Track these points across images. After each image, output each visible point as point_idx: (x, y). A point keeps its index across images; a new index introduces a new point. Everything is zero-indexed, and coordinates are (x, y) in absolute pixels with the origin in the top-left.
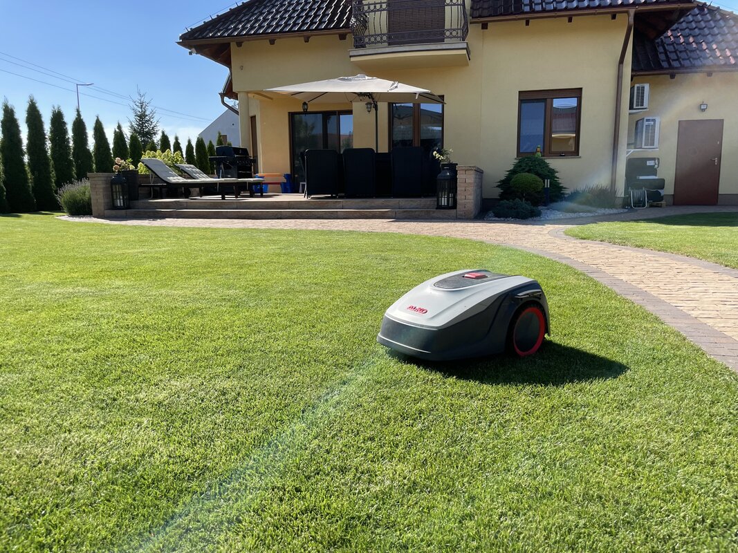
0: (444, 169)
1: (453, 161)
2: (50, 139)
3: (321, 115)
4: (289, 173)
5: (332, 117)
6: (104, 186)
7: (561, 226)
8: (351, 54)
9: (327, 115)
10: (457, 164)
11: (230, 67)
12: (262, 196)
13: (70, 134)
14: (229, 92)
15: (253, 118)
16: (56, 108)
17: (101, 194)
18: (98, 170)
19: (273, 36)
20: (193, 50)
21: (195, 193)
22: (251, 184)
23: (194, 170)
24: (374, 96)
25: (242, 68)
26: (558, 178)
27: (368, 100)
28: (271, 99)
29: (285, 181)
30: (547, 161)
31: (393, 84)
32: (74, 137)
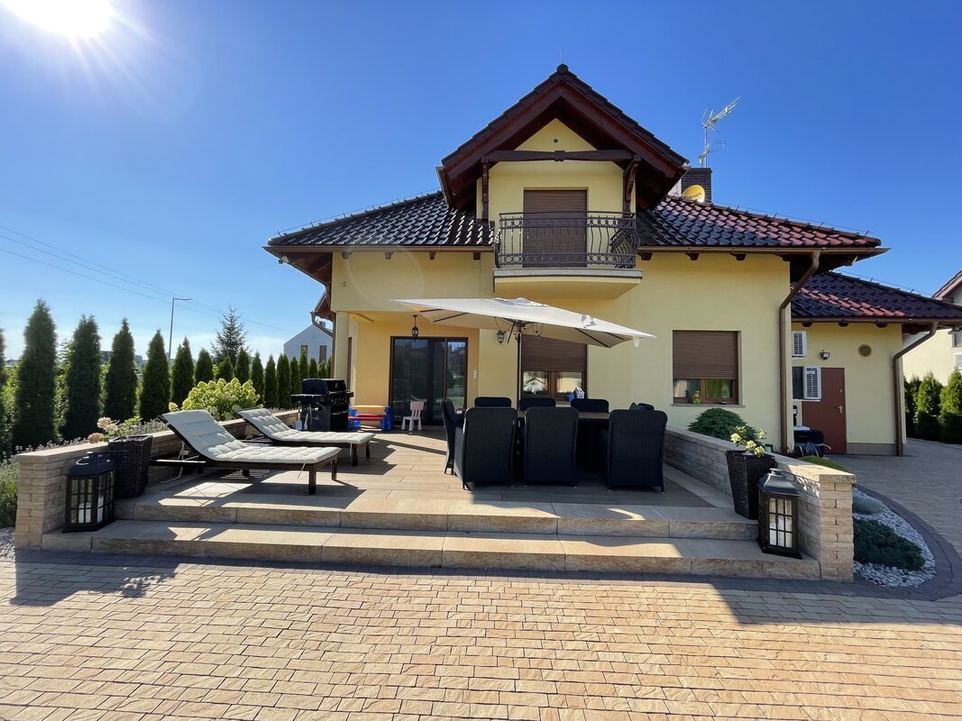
8: (497, 274)
9: (433, 342)
11: (328, 286)
14: (324, 310)
15: (350, 339)
19: (389, 249)
20: (285, 258)
25: (345, 284)
28: (372, 321)
29: (385, 416)
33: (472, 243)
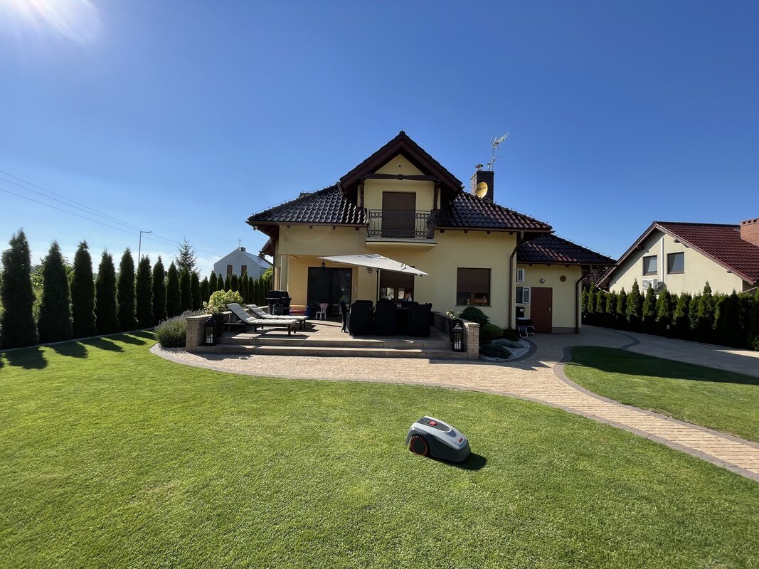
6: (198, 327)
8: (365, 240)
17: (196, 334)
19: (311, 224)
20: (256, 227)
28: (298, 258)
31: (402, 266)
33: (355, 222)
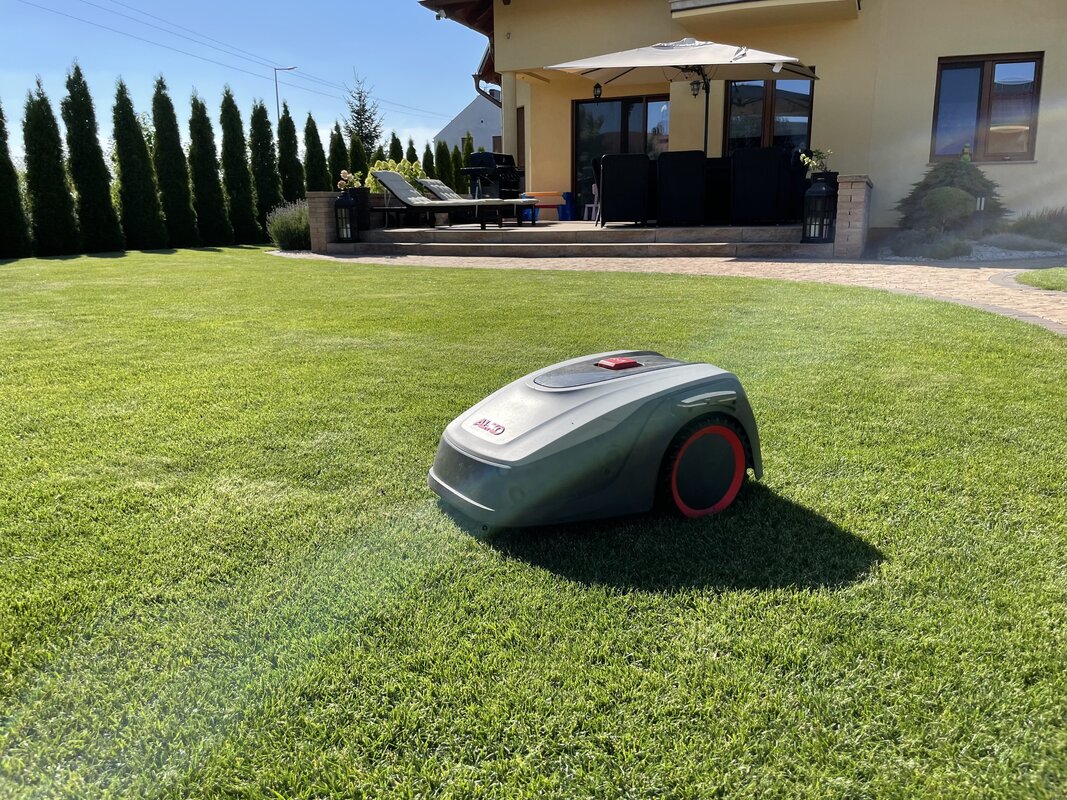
0: (817, 181)
1: (831, 168)
2: (250, 146)
3: (620, 103)
4: (570, 191)
5: (636, 105)
6: (326, 210)
7: (1006, 270)
8: (674, 7)
9: (628, 103)
10: (837, 173)
11: (491, 36)
12: (534, 225)
13: (276, 139)
14: (488, 71)
15: (520, 111)
16: (258, 103)
17: (323, 221)
18: (311, 188)
20: (442, 12)
21: (441, 221)
22: (521, 207)
23: (441, 187)
24: (706, 71)
25: (508, 36)
26: (998, 196)
27: (696, 77)
28: (547, 80)
29: (564, 202)
30: (982, 168)
31: (738, 51)
32: (280, 142)
